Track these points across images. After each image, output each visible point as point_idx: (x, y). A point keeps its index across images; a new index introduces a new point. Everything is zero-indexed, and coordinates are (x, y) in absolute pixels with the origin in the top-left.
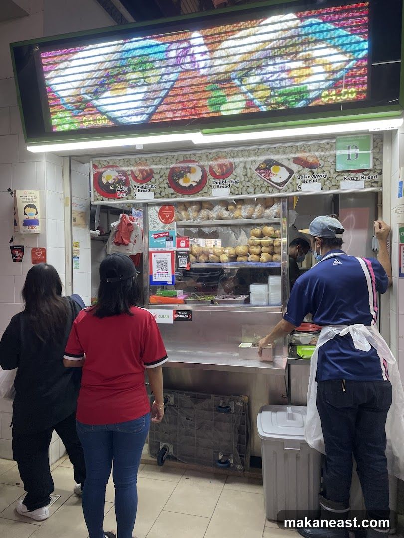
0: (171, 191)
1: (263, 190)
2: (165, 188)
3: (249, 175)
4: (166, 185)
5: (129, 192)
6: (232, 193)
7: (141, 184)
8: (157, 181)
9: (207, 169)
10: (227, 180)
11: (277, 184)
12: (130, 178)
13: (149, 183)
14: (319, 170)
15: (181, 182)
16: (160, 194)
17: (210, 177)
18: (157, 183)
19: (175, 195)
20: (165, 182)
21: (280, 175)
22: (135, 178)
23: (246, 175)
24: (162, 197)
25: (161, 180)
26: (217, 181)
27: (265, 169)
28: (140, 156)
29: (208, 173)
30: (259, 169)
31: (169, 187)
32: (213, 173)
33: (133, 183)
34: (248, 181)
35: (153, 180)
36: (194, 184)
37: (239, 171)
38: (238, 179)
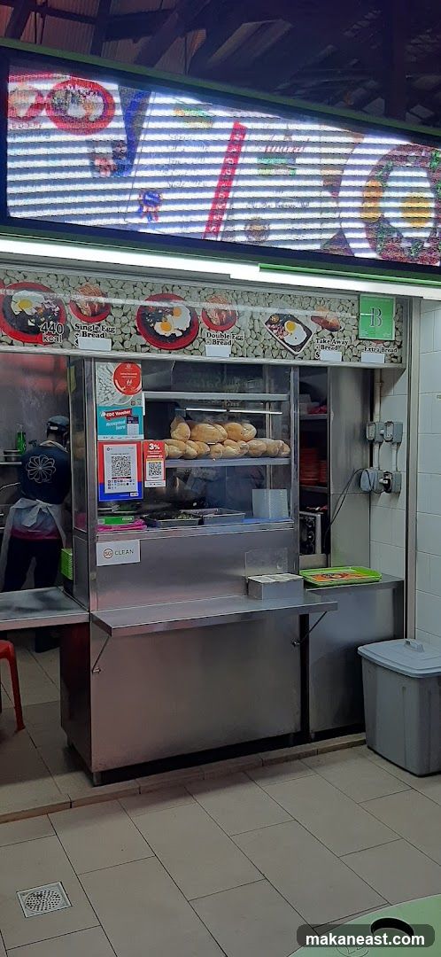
0: (142, 340)
1: (275, 353)
2: (131, 335)
3: (257, 330)
4: (134, 331)
5: (66, 335)
6: (234, 354)
7: (89, 322)
8: (118, 320)
9: (199, 313)
10: (227, 333)
11: (291, 346)
12: (68, 310)
13: (103, 322)
14: (340, 334)
15: (158, 328)
16: (122, 344)
17: (203, 325)
18: (118, 325)
19: (147, 349)
20: (131, 324)
21: (295, 335)
22: (78, 311)
23: (253, 329)
24: (126, 350)
25: (125, 320)
26: (213, 332)
27: (278, 323)
28: (88, 274)
29: (201, 319)
30: (269, 322)
31: (138, 333)
32: (208, 321)
33: (74, 320)
34: (256, 339)
35: (110, 318)
36: (179, 334)
37: (244, 322)
38: (242, 334)
